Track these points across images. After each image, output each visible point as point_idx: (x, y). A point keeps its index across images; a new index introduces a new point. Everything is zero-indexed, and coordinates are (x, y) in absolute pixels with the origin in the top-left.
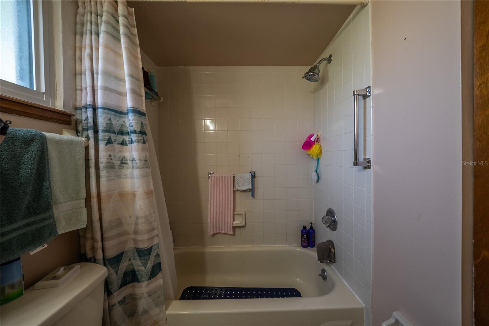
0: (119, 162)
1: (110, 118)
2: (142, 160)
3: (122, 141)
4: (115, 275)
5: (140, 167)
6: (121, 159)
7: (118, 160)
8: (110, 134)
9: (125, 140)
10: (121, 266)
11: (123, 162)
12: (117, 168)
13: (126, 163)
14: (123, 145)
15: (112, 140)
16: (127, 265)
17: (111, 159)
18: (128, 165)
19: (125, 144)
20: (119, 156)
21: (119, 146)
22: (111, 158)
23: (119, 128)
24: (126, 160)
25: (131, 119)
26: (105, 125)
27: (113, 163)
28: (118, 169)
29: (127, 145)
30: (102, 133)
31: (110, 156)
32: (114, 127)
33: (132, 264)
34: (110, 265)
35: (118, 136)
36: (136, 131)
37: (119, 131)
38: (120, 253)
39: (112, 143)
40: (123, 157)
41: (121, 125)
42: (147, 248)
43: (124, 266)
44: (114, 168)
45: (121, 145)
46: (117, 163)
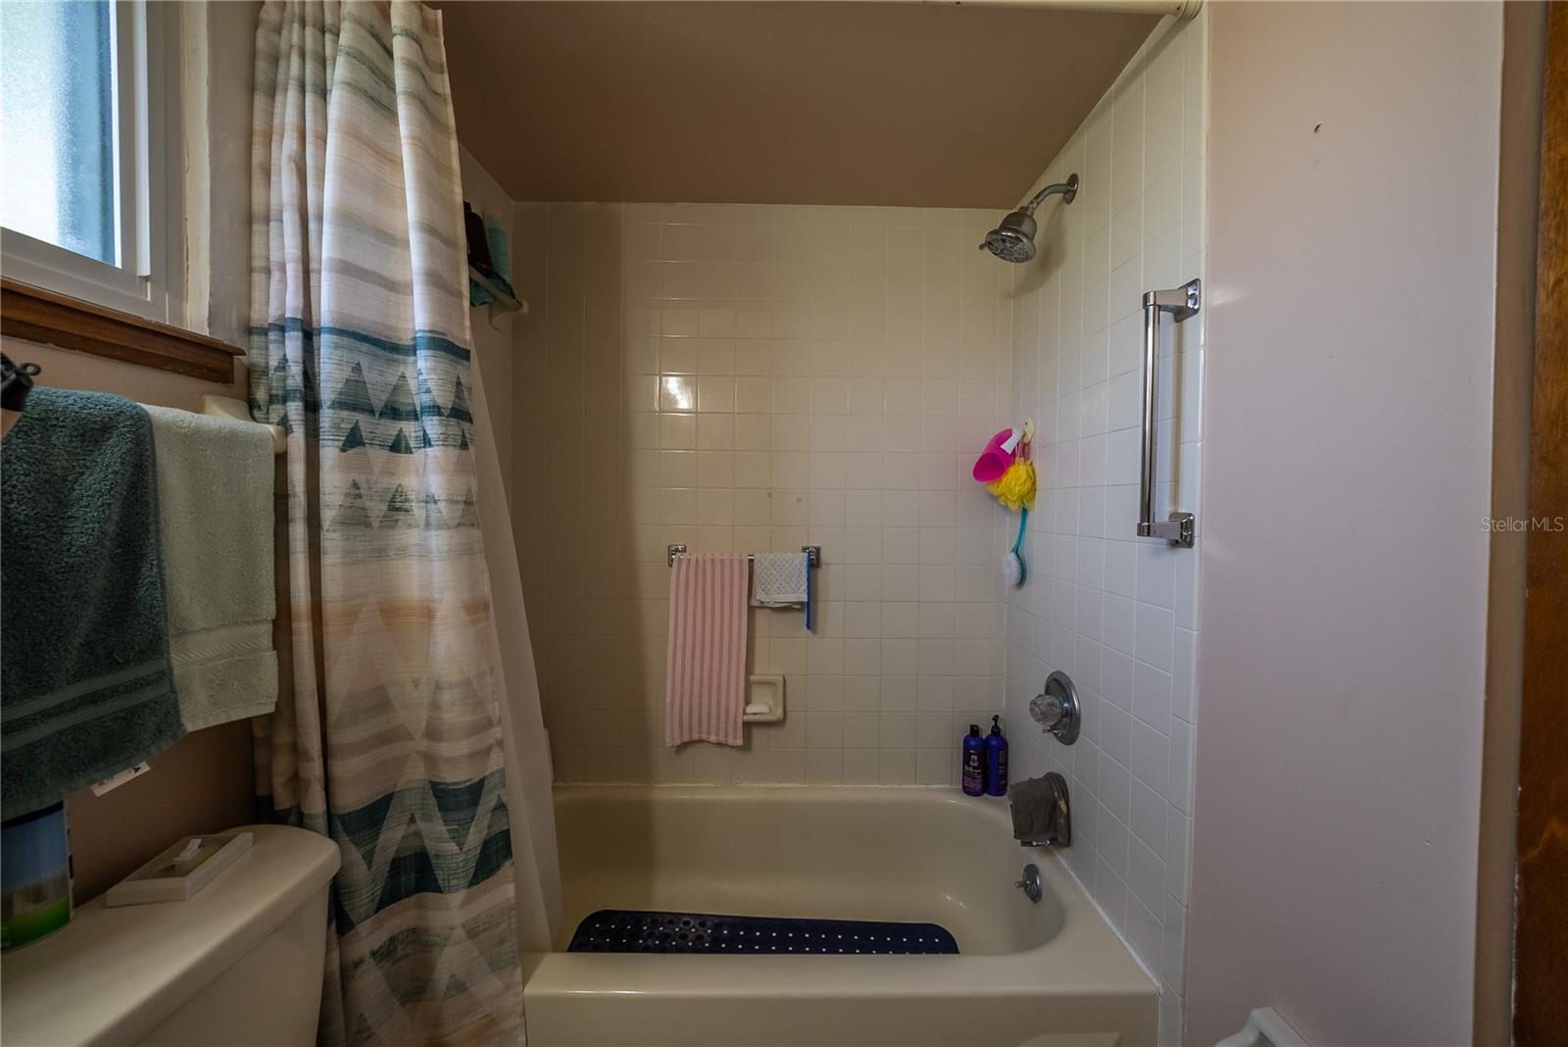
0: (384, 507)
1: (358, 364)
2: (457, 502)
3: (393, 438)
4: (365, 867)
5: (449, 523)
6: (389, 498)
7: (382, 501)
8: (356, 414)
9: (405, 436)
10: (382, 837)
11: (398, 505)
12: (376, 525)
13: (407, 511)
14: (399, 451)
15: (363, 434)
16: (403, 837)
17: (360, 496)
18: (414, 515)
19: (403, 449)
20: (385, 486)
21: (386, 453)
22: (357, 491)
23: (384, 397)
24: (407, 500)
25: (427, 368)
26: (340, 386)
27: (364, 509)
28: (380, 527)
29: (411, 452)
30: (332, 411)
31: (355, 485)
32: (370, 391)
33: (418, 834)
34: (348, 835)
35: (382, 421)
36: (439, 407)
37: (386, 406)
38: (383, 798)
39: (363, 444)
40: (397, 491)
41: (392, 387)
42: (468, 784)
43: (392, 837)
44: (368, 525)
45: (390, 450)
46: (377, 508)
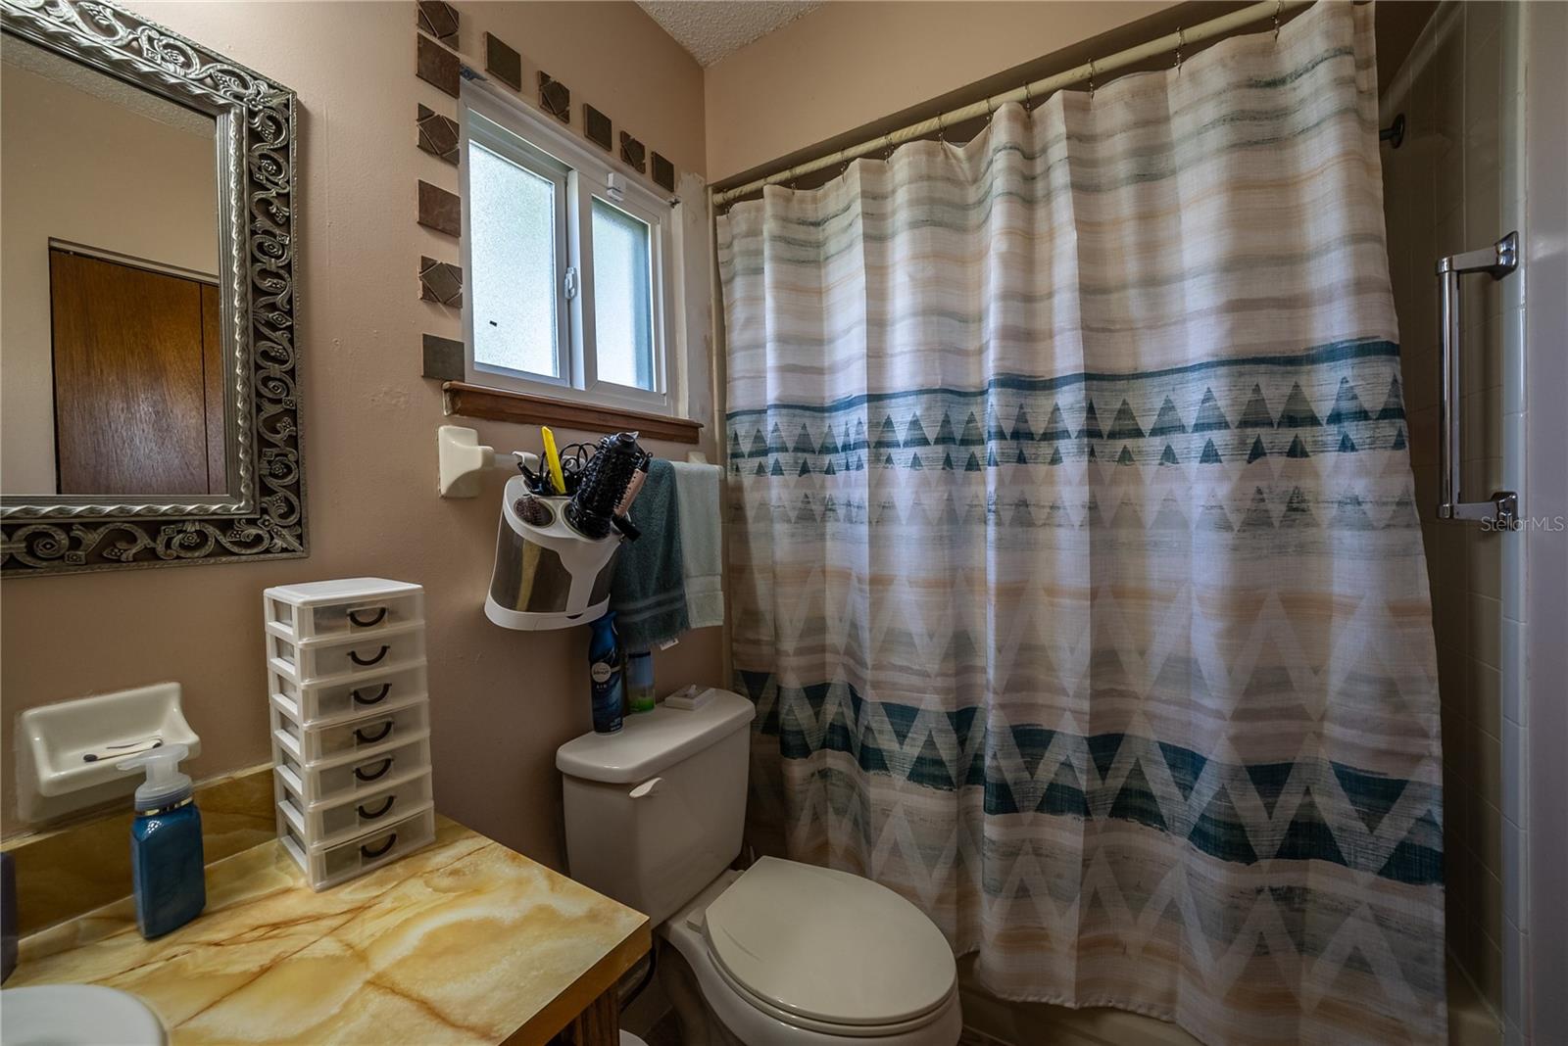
0: (1284, 508)
1: (1257, 385)
2: (1385, 504)
3: (1289, 444)
4: (1266, 815)
5: (1375, 524)
6: (1287, 500)
7: (1282, 503)
8: (1258, 429)
9: (1301, 442)
10: (1282, 798)
11: (1295, 505)
12: (1277, 524)
13: (1303, 511)
14: (1295, 456)
15: (1264, 445)
16: (1301, 805)
17: (1263, 500)
18: (1311, 515)
19: (1299, 453)
20: (1283, 489)
21: (1283, 459)
22: (1261, 497)
23: (1281, 408)
24: (1304, 501)
26: (1244, 407)
27: (1266, 511)
28: (1280, 527)
29: (1307, 456)
30: (1239, 430)
32: (1268, 406)
33: (1312, 805)
34: (1254, 784)
35: (1280, 431)
36: (1366, 412)
37: (1282, 416)
38: (1282, 764)
39: (1265, 454)
40: (1294, 493)
41: (1287, 398)
43: (1290, 801)
44: (1270, 525)
45: (1288, 456)
46: (1277, 509)
